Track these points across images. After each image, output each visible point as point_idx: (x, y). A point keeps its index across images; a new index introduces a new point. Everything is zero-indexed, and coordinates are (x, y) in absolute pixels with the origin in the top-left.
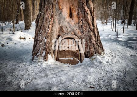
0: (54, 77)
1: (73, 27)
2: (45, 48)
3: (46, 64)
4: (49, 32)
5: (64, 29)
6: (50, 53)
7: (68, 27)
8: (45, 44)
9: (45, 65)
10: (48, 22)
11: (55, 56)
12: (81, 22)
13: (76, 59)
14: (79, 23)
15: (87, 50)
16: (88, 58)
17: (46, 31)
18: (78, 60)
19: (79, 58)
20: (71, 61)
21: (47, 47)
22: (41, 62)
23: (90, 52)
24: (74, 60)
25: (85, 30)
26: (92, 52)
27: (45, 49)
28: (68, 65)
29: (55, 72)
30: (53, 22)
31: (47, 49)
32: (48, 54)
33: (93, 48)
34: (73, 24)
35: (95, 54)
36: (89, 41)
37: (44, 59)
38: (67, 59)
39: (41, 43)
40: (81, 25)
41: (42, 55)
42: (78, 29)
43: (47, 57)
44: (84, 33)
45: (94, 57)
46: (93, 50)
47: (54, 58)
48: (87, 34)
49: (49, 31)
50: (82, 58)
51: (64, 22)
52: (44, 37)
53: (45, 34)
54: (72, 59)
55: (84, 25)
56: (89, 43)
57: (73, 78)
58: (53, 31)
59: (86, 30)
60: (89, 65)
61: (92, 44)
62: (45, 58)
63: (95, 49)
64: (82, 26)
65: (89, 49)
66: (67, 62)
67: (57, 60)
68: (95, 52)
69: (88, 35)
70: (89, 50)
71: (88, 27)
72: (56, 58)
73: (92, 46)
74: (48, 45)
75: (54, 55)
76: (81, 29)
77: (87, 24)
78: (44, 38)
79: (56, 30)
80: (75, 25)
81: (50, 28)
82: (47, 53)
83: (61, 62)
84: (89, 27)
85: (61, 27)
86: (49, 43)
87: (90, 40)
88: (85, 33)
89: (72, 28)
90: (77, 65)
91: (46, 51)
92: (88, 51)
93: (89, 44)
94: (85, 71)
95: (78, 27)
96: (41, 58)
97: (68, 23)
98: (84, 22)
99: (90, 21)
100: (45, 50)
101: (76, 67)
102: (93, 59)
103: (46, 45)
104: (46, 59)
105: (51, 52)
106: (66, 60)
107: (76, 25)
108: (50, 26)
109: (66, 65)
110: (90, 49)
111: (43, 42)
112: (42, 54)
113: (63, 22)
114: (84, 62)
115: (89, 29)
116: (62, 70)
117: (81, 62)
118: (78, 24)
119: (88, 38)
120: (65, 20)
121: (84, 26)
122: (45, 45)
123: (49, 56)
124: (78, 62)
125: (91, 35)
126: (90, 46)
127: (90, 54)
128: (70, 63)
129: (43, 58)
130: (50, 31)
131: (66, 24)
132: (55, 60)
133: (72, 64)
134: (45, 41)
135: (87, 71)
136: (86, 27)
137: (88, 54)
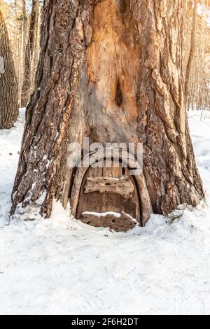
0: (64, 263)
1: (124, 130)
2: (46, 182)
3: (47, 226)
4: (59, 140)
5: (99, 134)
6: (59, 197)
7: (109, 129)
8: (47, 172)
9: (44, 228)
10: (57, 115)
11: (71, 205)
12: (145, 117)
13: (128, 215)
14: (138, 120)
15: (159, 193)
16: (162, 214)
17: (51, 138)
18: (135, 220)
19: (137, 213)
20: (113, 221)
21: (52, 180)
22: (34, 219)
23: (167, 199)
24: (124, 219)
25: (155, 140)
26: (172, 199)
27: (45, 186)
28: (106, 230)
29: (69, 249)
30: (72, 114)
31: (50, 187)
32: (54, 200)
33: (176, 189)
34: (124, 121)
35: (180, 206)
36: (164, 170)
37: (41, 213)
38: (104, 214)
39: (35, 170)
40: (145, 124)
41: (37, 201)
42: (136, 136)
43: (50, 207)
44: (150, 148)
45: (176, 213)
46: (174, 193)
47: (69, 211)
48: (159, 150)
49: (58, 138)
50: (144, 215)
51: (101, 116)
52: (44, 154)
53: (49, 144)
54: (118, 215)
55: (152, 125)
56: (164, 175)
57: (114, 267)
58: (68, 137)
59: (156, 138)
60: (163, 235)
61: (173, 178)
62: (46, 210)
63: (180, 191)
64: (146, 127)
65: (163, 190)
66: (104, 224)
67: (78, 215)
68: (181, 199)
69: (163, 154)
70: (163, 194)
71: (164, 131)
72: (74, 211)
73: (173, 184)
74: (56, 175)
75: (69, 203)
76: (144, 136)
77: (161, 123)
78: (45, 157)
79: (77, 135)
80: (129, 124)
81: (62, 130)
82: (51, 197)
83: (88, 223)
84: (166, 130)
85: (92, 129)
86: (58, 170)
87: (168, 166)
88: (154, 146)
89: (120, 131)
90: (130, 232)
91: (49, 190)
92: (162, 197)
93: (165, 177)
94: (148, 251)
95: (137, 130)
96: (34, 209)
97: (111, 118)
98: (153, 117)
99: (169, 117)
100: (46, 188)
101: (126, 237)
102: (174, 218)
103: (50, 176)
104: (46, 212)
105: (60, 195)
106: (101, 217)
107: (132, 123)
108: (63, 126)
109: (100, 232)
110: (166, 190)
111: (41, 168)
112: (37, 198)
113: (96, 115)
114: (149, 225)
115: (166, 137)
116: (88, 246)
117: (142, 225)
118: (138, 122)
119: (163, 161)
120: (103, 110)
121: (153, 128)
122: (46, 176)
123: (56, 205)
124: (132, 225)
125: (169, 153)
126: (167, 182)
127: (168, 203)
128: (111, 227)
129: (39, 209)
130: (61, 137)
131: (106, 122)
132: (72, 216)
133: (117, 230)
134: (47, 166)
135: (153, 251)
136: (159, 131)
137: (160, 205)
